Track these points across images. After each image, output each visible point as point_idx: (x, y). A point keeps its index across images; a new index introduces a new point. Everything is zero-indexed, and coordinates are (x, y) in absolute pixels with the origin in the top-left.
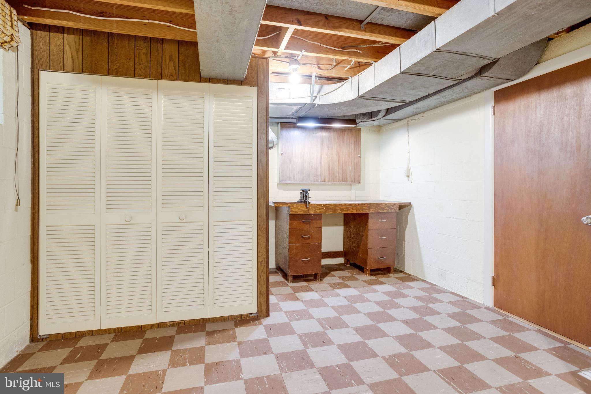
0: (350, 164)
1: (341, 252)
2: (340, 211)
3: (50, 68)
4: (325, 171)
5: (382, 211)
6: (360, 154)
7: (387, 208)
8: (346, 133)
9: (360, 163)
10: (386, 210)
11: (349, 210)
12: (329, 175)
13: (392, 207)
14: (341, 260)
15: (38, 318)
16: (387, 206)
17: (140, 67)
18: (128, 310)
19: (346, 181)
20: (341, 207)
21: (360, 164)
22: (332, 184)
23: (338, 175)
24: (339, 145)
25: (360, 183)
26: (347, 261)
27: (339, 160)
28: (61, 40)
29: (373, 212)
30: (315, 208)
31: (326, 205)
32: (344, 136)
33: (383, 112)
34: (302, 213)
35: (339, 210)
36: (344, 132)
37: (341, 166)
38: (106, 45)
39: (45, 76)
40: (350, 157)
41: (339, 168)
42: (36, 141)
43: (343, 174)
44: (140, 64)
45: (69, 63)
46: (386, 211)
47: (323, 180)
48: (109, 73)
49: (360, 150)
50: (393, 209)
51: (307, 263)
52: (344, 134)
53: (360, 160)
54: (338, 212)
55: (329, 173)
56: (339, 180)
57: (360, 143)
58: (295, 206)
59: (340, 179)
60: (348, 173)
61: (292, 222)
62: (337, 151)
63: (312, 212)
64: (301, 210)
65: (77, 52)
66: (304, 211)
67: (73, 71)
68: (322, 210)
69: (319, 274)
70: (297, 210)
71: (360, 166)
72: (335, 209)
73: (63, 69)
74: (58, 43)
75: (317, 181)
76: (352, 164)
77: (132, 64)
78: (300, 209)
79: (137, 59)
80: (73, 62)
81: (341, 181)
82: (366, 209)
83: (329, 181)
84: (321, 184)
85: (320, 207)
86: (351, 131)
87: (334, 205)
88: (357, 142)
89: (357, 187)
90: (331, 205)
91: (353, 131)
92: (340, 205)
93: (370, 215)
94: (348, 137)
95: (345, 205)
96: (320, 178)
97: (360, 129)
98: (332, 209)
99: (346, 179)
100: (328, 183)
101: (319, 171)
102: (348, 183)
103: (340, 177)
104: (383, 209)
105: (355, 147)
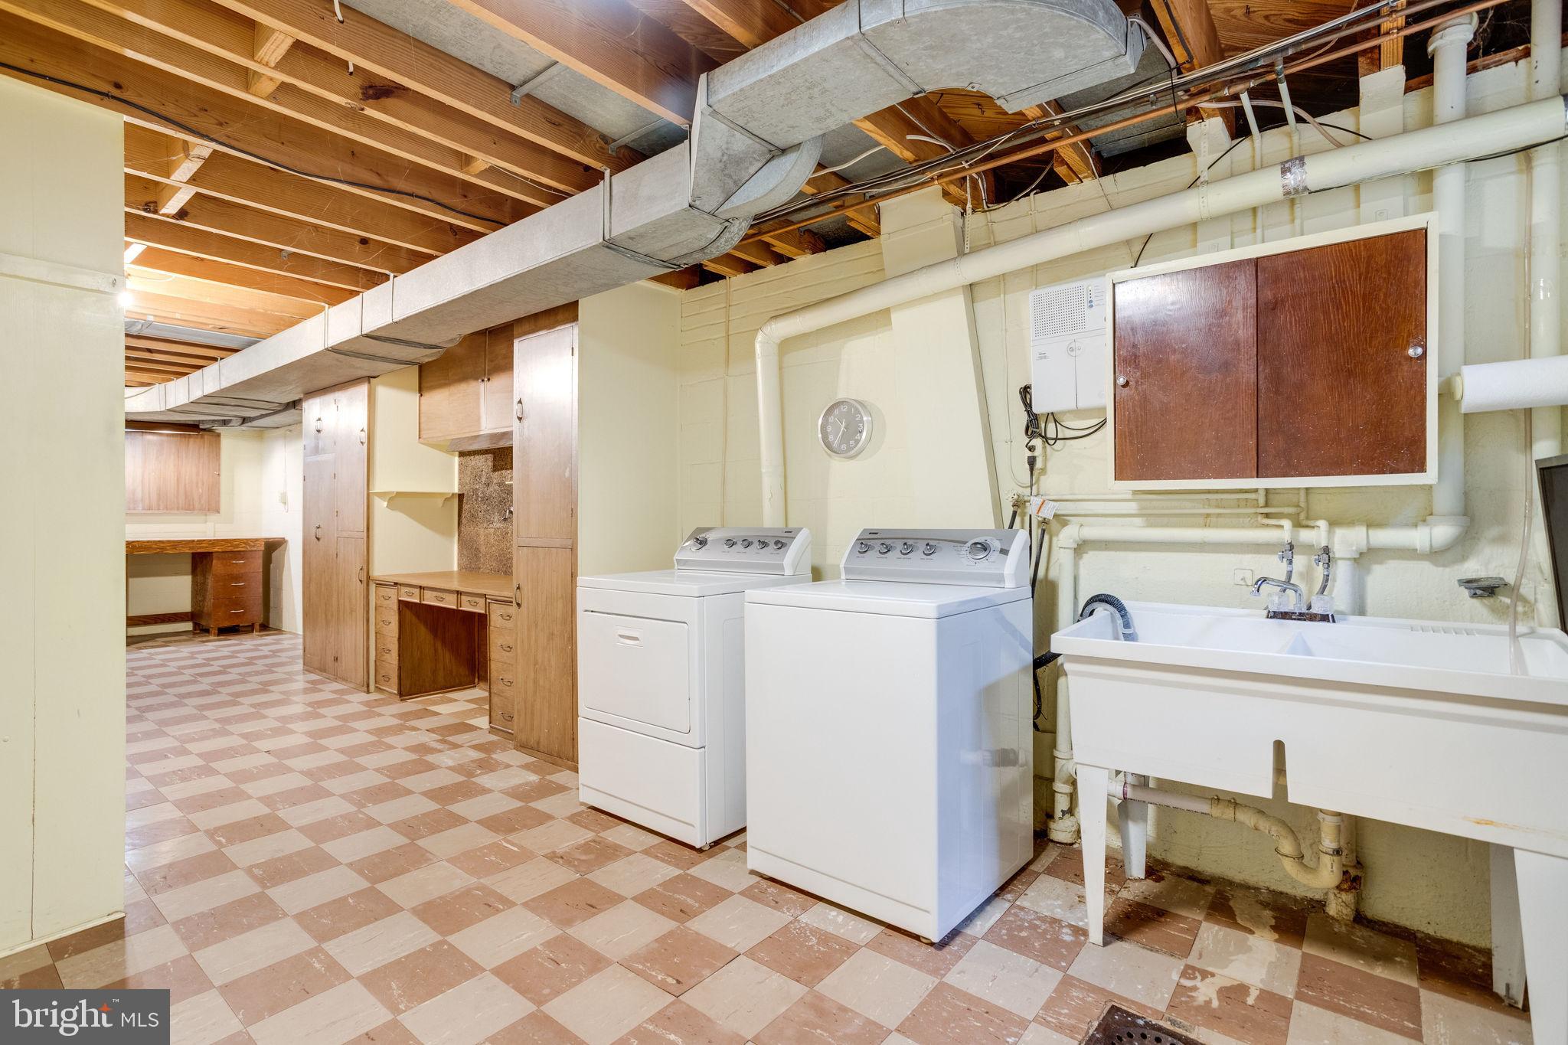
0: (200, 485)
1: (188, 613)
2: (158, 550)
4: (151, 494)
5: (236, 550)
6: (219, 470)
7: (244, 545)
8: (192, 440)
9: (218, 483)
11: (175, 549)
12: (159, 501)
13: (253, 544)
14: (188, 626)
16: (244, 543)
19: (194, 509)
21: (219, 485)
23: (175, 499)
24: (178, 456)
25: (219, 512)
26: (196, 625)
27: (177, 480)
29: (220, 550)
32: (188, 443)
35: (158, 548)
36: (189, 439)
37: (183, 488)
40: (201, 474)
41: (178, 491)
43: (186, 498)
46: (243, 549)
47: (146, 508)
49: (219, 465)
50: (254, 546)
53: (219, 479)
55: (159, 495)
56: (178, 507)
57: (220, 456)
59: (180, 505)
60: (196, 498)
62: (175, 466)
71: (219, 488)
72: (151, 547)
75: (134, 509)
76: (203, 484)
81: (182, 509)
82: (206, 547)
83: (159, 509)
84: (141, 514)
86: (202, 437)
87: (148, 542)
88: (215, 453)
89: (213, 517)
90: (143, 542)
91: (206, 437)
92: (160, 541)
93: (214, 555)
94: (194, 445)
95: (169, 542)
96: (140, 505)
97: (219, 435)
98: (145, 548)
99: (192, 507)
100: (156, 512)
101: (139, 495)
102: (196, 512)
103: (180, 502)
104: (237, 546)
105: (209, 462)
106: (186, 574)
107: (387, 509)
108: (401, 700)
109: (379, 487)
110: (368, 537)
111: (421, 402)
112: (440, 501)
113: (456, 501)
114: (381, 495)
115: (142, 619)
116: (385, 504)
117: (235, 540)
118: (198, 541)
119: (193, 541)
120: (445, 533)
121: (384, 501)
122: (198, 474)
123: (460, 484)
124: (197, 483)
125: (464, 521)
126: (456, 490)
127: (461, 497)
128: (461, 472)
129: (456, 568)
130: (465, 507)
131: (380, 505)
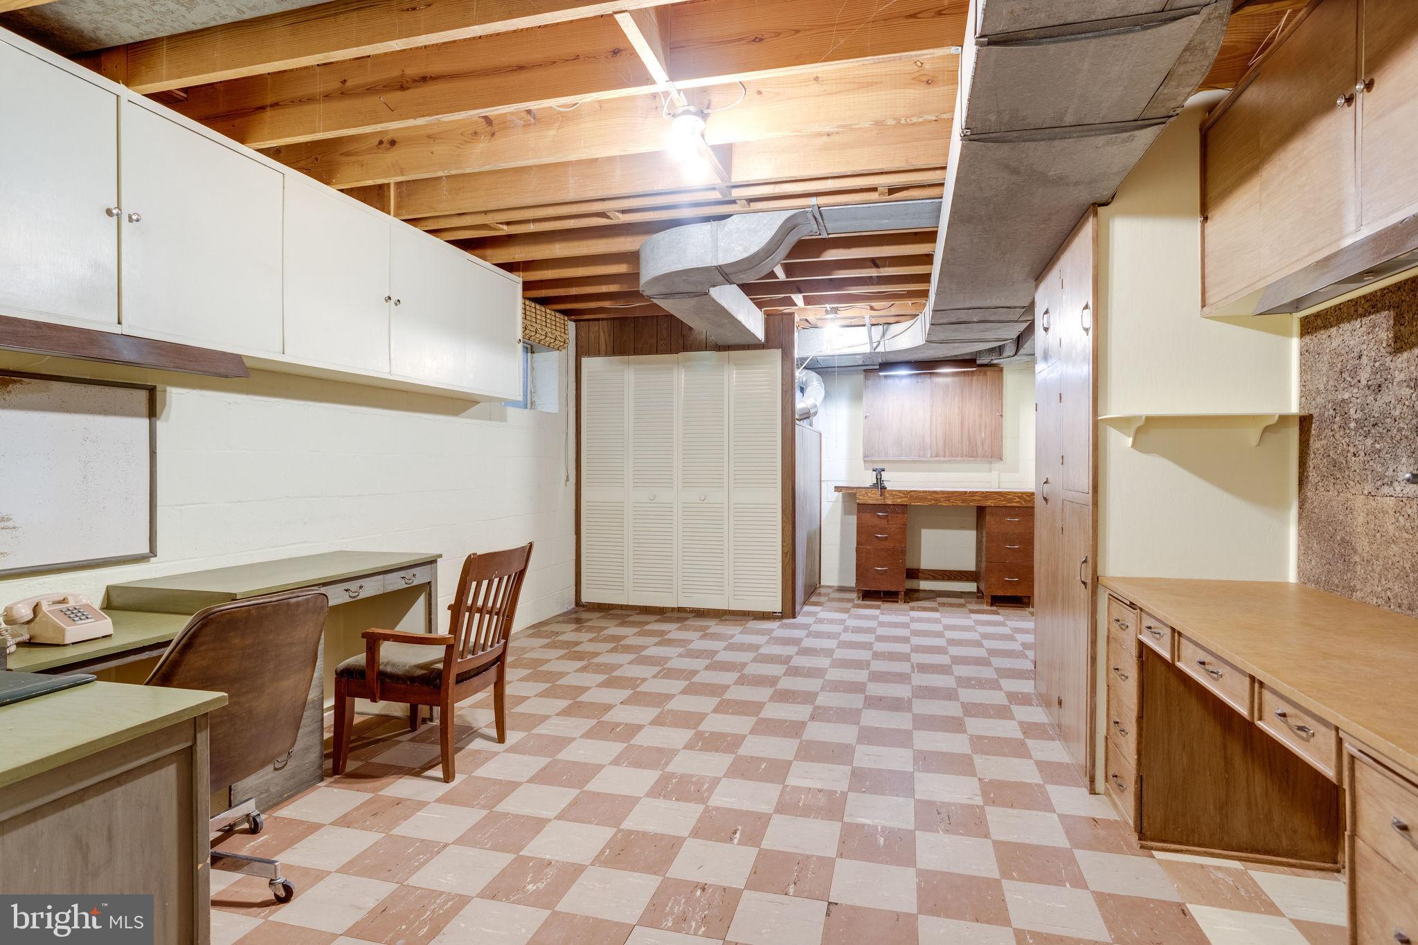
0: (983, 429)
1: (971, 572)
2: (933, 502)
3: (589, 354)
4: (938, 440)
5: (1009, 505)
6: (1002, 411)
7: (1018, 500)
8: (975, 378)
9: (1001, 426)
10: (1016, 502)
11: (949, 501)
12: (945, 447)
13: (1028, 499)
14: (972, 587)
15: (580, 586)
16: (1018, 497)
17: (662, 342)
18: (649, 589)
19: (977, 456)
20: (936, 496)
21: (1002, 428)
22: (949, 462)
23: (960, 445)
24: (962, 398)
25: (1000, 460)
26: (978, 588)
27: (962, 423)
28: (597, 328)
29: (992, 505)
30: (893, 495)
31: (911, 491)
32: (972, 383)
33: (1010, 347)
34: (875, 502)
35: (932, 499)
36: (972, 376)
37: (967, 432)
38: (633, 325)
39: (585, 361)
40: (983, 416)
41: (962, 435)
42: (579, 423)
43: (969, 444)
44: (662, 340)
45: (603, 347)
46: (1017, 504)
47: (934, 455)
48: (636, 353)
49: (1002, 405)
50: (1030, 501)
51: (883, 574)
52: (972, 380)
53: (1002, 421)
54: (930, 503)
55: (945, 440)
56: (962, 454)
57: (1002, 393)
58: (864, 492)
59: (965, 453)
60: (979, 444)
61: (861, 514)
62: (959, 408)
63: (889, 502)
64: (874, 498)
65: (610, 335)
66: (877, 500)
67: (606, 355)
68: (905, 499)
69: (903, 593)
70: (866, 498)
71: (1002, 431)
72: (927, 498)
73: (597, 353)
74: (595, 330)
75: (924, 456)
76: (986, 427)
77: (655, 341)
78: (871, 497)
79: (659, 334)
80: (606, 346)
81: (966, 456)
82: (979, 500)
83: (944, 457)
85: (902, 495)
86: (985, 373)
87: (924, 492)
88: (997, 391)
89: (997, 465)
90: (919, 492)
91: (988, 373)
92: (934, 492)
93: (988, 510)
94: (979, 384)
95: (943, 492)
96: (929, 452)
97: (1001, 370)
98: (921, 498)
99: (975, 453)
100: (942, 459)
101: (928, 440)
102: (979, 459)
103: (964, 449)
104: (1011, 500)
105: (992, 400)
106: (970, 529)
107: (1133, 449)
108: (1142, 847)
109: (1116, 407)
110: (1095, 503)
111: (1207, 232)
112: (1253, 434)
113: (1294, 433)
114: (1122, 423)
115: (931, 573)
116: (1130, 440)
117: (1008, 493)
118: (970, 492)
119: (966, 492)
120: (1268, 500)
121: (1129, 436)
122: (981, 416)
123: (1303, 395)
124: (980, 426)
125: (1313, 476)
126: (1294, 408)
127: (1305, 422)
128: (1305, 368)
129: (1292, 577)
130: (1316, 445)
131: (1119, 443)
